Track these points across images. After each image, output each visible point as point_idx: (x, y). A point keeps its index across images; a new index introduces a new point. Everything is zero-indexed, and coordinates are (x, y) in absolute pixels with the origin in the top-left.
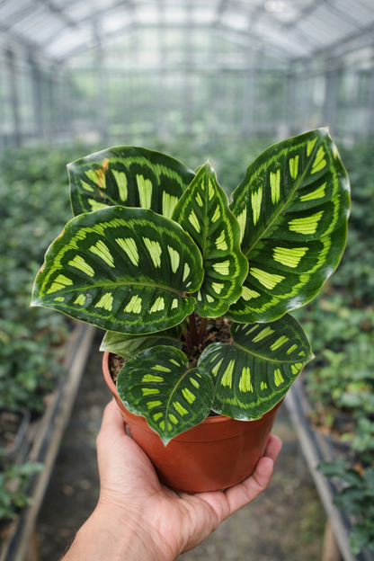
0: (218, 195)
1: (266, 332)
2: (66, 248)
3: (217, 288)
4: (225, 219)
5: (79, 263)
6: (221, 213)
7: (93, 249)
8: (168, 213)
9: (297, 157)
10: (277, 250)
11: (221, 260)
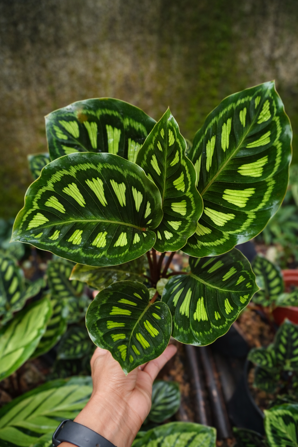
0: (178, 140)
1: (218, 265)
2: (43, 190)
3: (175, 225)
4: (183, 163)
5: (53, 203)
6: (180, 158)
7: (66, 190)
8: (132, 159)
9: (245, 109)
10: (227, 191)
11: (179, 200)
